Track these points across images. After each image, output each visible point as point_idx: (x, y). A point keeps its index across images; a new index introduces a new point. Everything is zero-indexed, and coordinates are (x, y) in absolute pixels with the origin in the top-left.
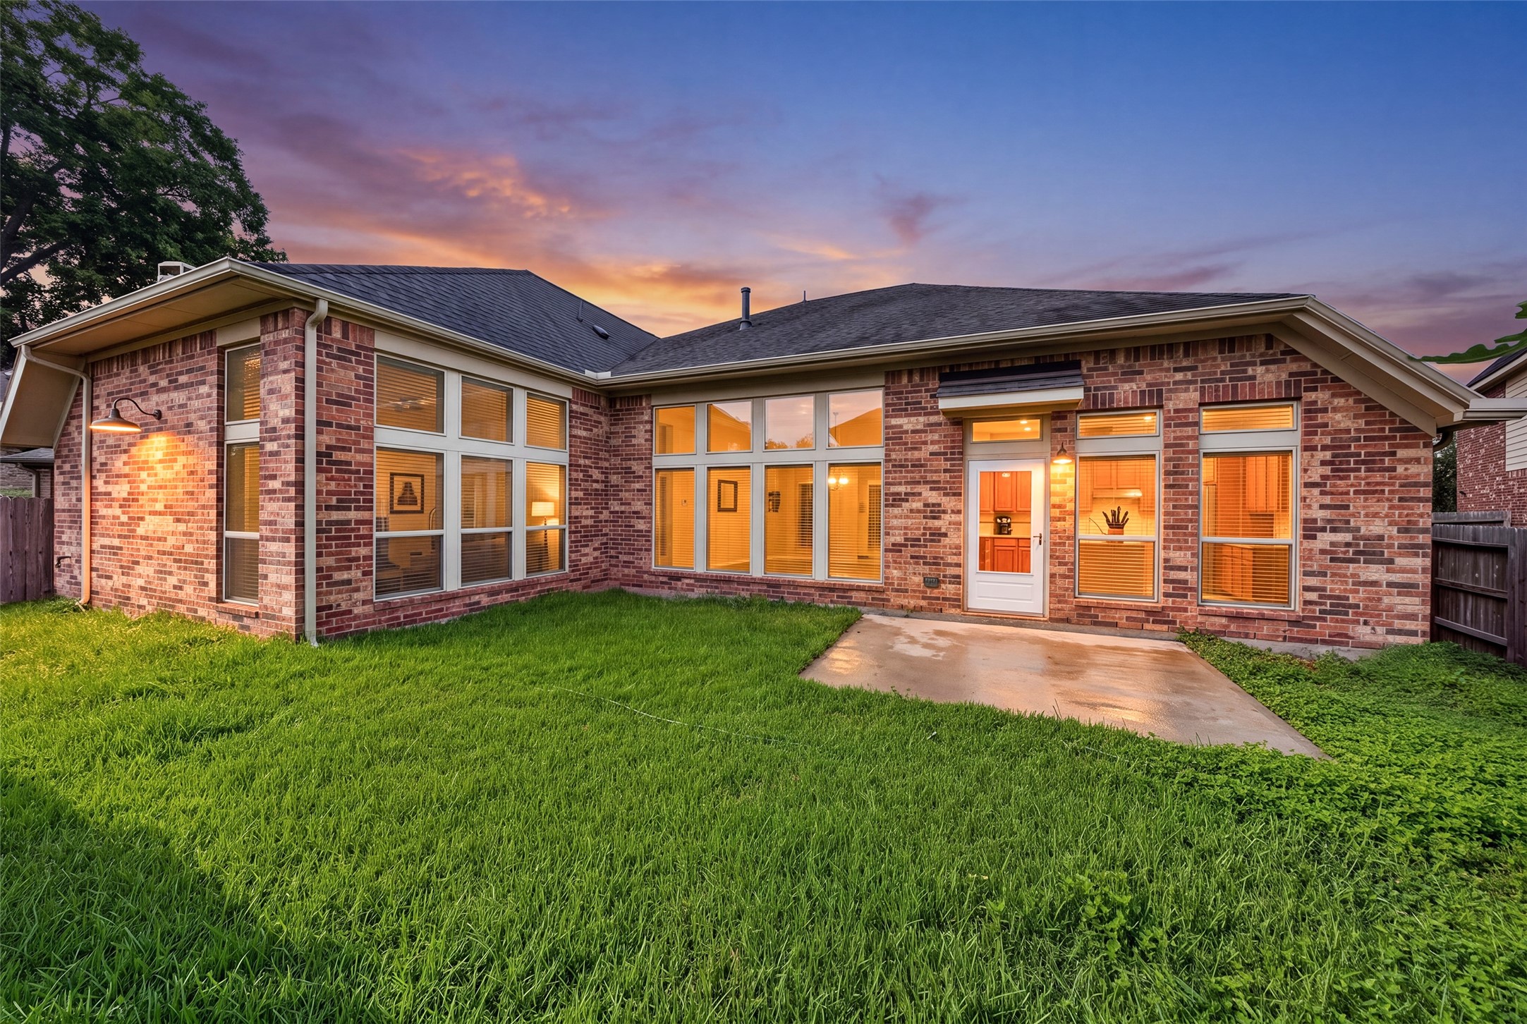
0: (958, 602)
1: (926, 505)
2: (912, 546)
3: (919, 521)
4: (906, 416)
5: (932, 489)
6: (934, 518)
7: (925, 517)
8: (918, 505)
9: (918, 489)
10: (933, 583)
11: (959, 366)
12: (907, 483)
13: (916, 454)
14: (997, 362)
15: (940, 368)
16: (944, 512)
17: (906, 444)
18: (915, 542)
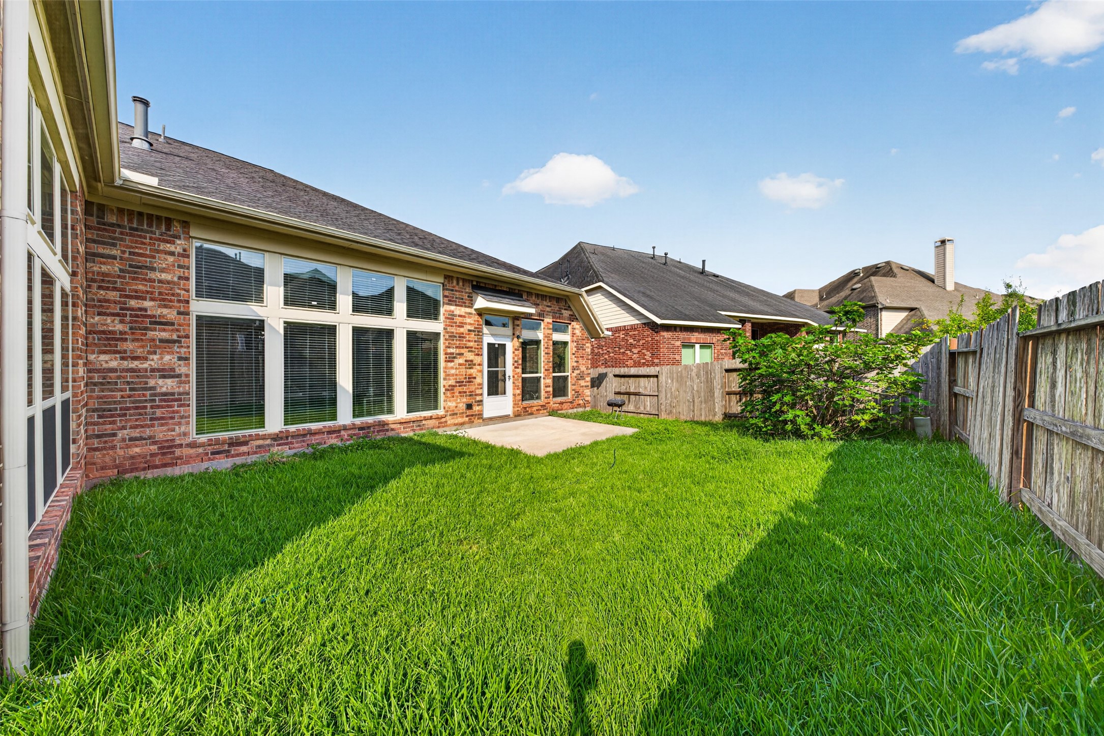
0: (480, 416)
1: (466, 361)
2: (459, 386)
3: (463, 370)
4: (456, 305)
5: (469, 351)
6: (470, 368)
7: (466, 368)
8: (461, 361)
9: (462, 351)
10: (469, 407)
11: (480, 282)
12: (457, 347)
13: (462, 330)
14: (496, 286)
15: (472, 281)
16: (475, 365)
17: (456, 323)
18: (460, 383)
